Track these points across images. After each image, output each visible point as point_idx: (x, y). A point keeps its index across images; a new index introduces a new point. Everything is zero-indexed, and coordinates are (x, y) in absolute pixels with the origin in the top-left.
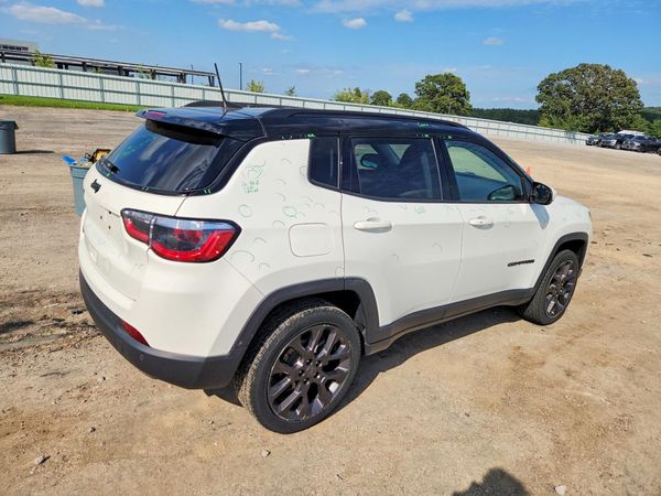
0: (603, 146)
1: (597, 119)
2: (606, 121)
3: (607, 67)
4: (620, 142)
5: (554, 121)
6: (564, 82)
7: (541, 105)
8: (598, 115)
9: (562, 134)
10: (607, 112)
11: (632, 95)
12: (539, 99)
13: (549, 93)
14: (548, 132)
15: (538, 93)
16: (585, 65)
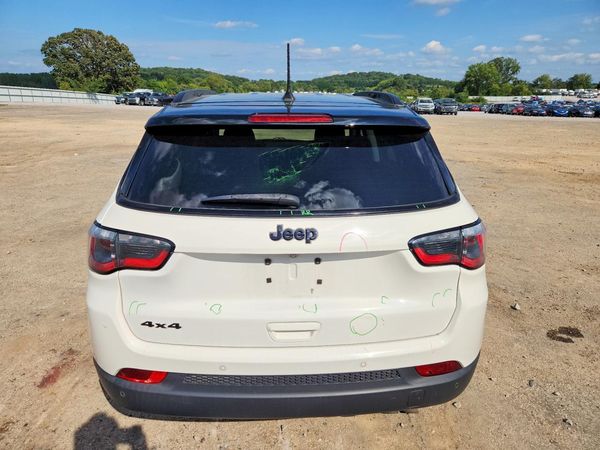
0: (130, 104)
1: (108, 80)
2: (116, 82)
3: (100, 33)
4: (142, 99)
5: (73, 84)
6: (66, 46)
7: (51, 68)
8: (107, 76)
9: (85, 96)
10: (114, 73)
11: (129, 58)
12: (47, 63)
13: (55, 56)
14: (72, 95)
15: (43, 56)
16: (79, 30)
